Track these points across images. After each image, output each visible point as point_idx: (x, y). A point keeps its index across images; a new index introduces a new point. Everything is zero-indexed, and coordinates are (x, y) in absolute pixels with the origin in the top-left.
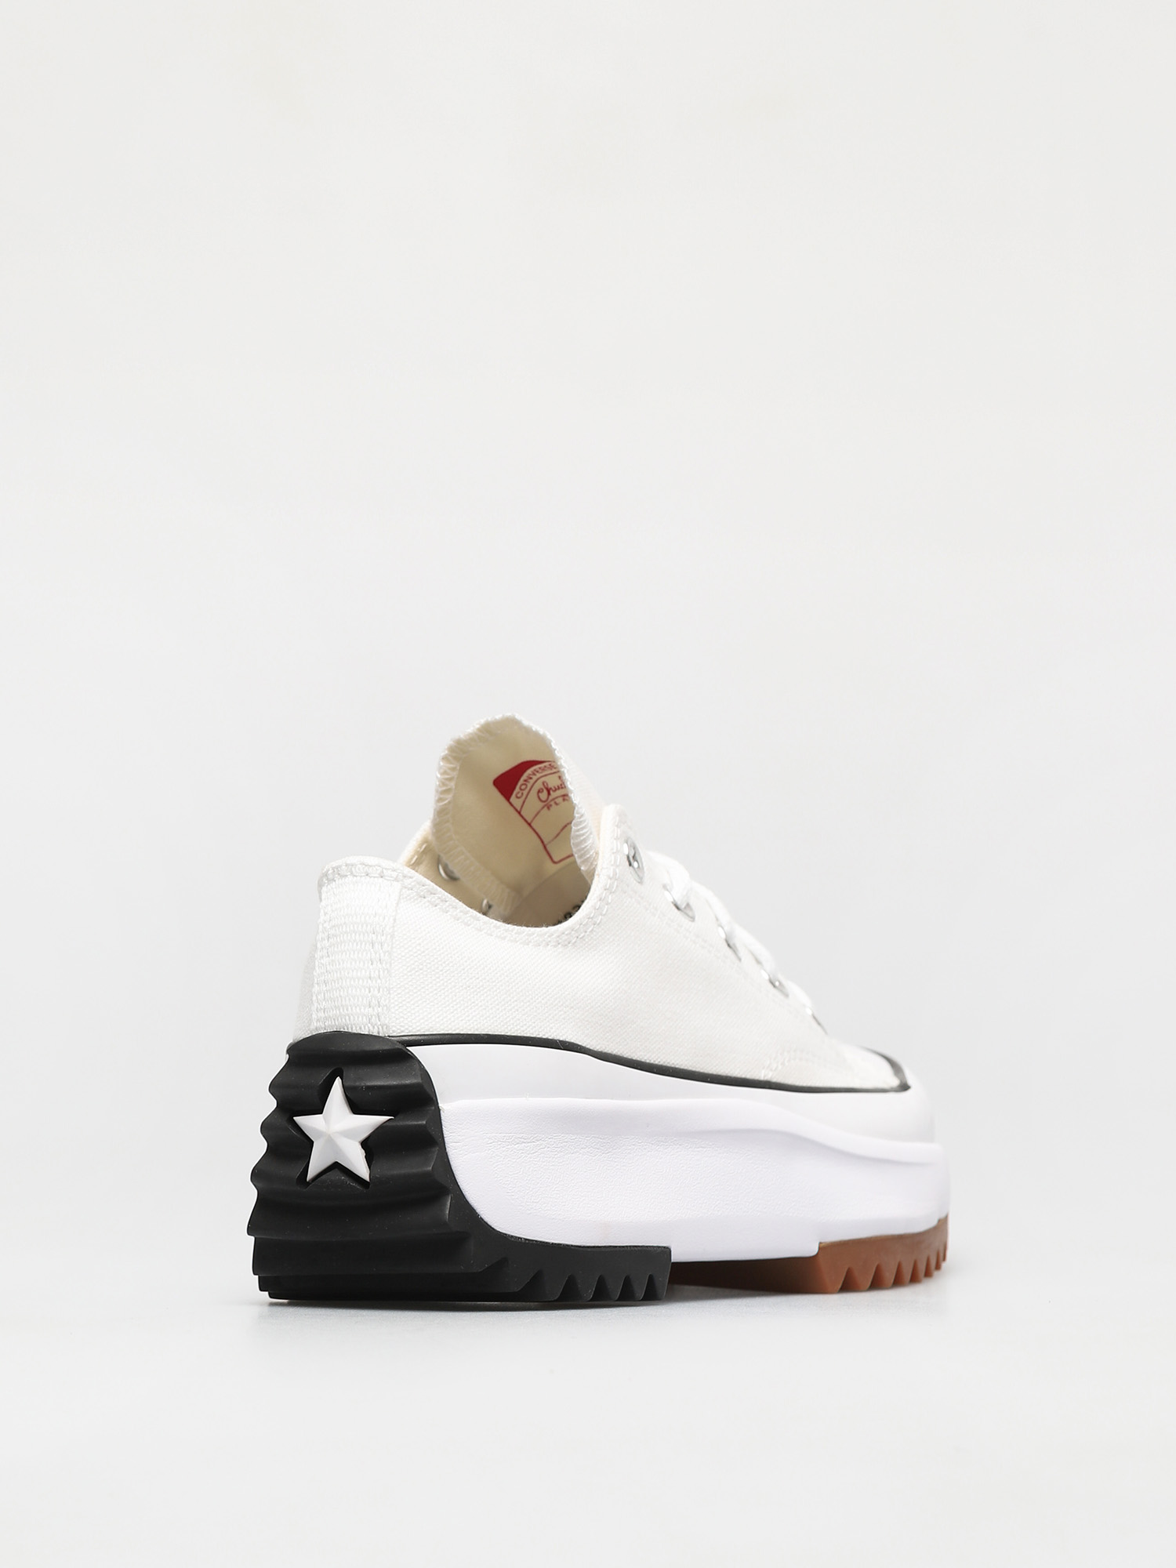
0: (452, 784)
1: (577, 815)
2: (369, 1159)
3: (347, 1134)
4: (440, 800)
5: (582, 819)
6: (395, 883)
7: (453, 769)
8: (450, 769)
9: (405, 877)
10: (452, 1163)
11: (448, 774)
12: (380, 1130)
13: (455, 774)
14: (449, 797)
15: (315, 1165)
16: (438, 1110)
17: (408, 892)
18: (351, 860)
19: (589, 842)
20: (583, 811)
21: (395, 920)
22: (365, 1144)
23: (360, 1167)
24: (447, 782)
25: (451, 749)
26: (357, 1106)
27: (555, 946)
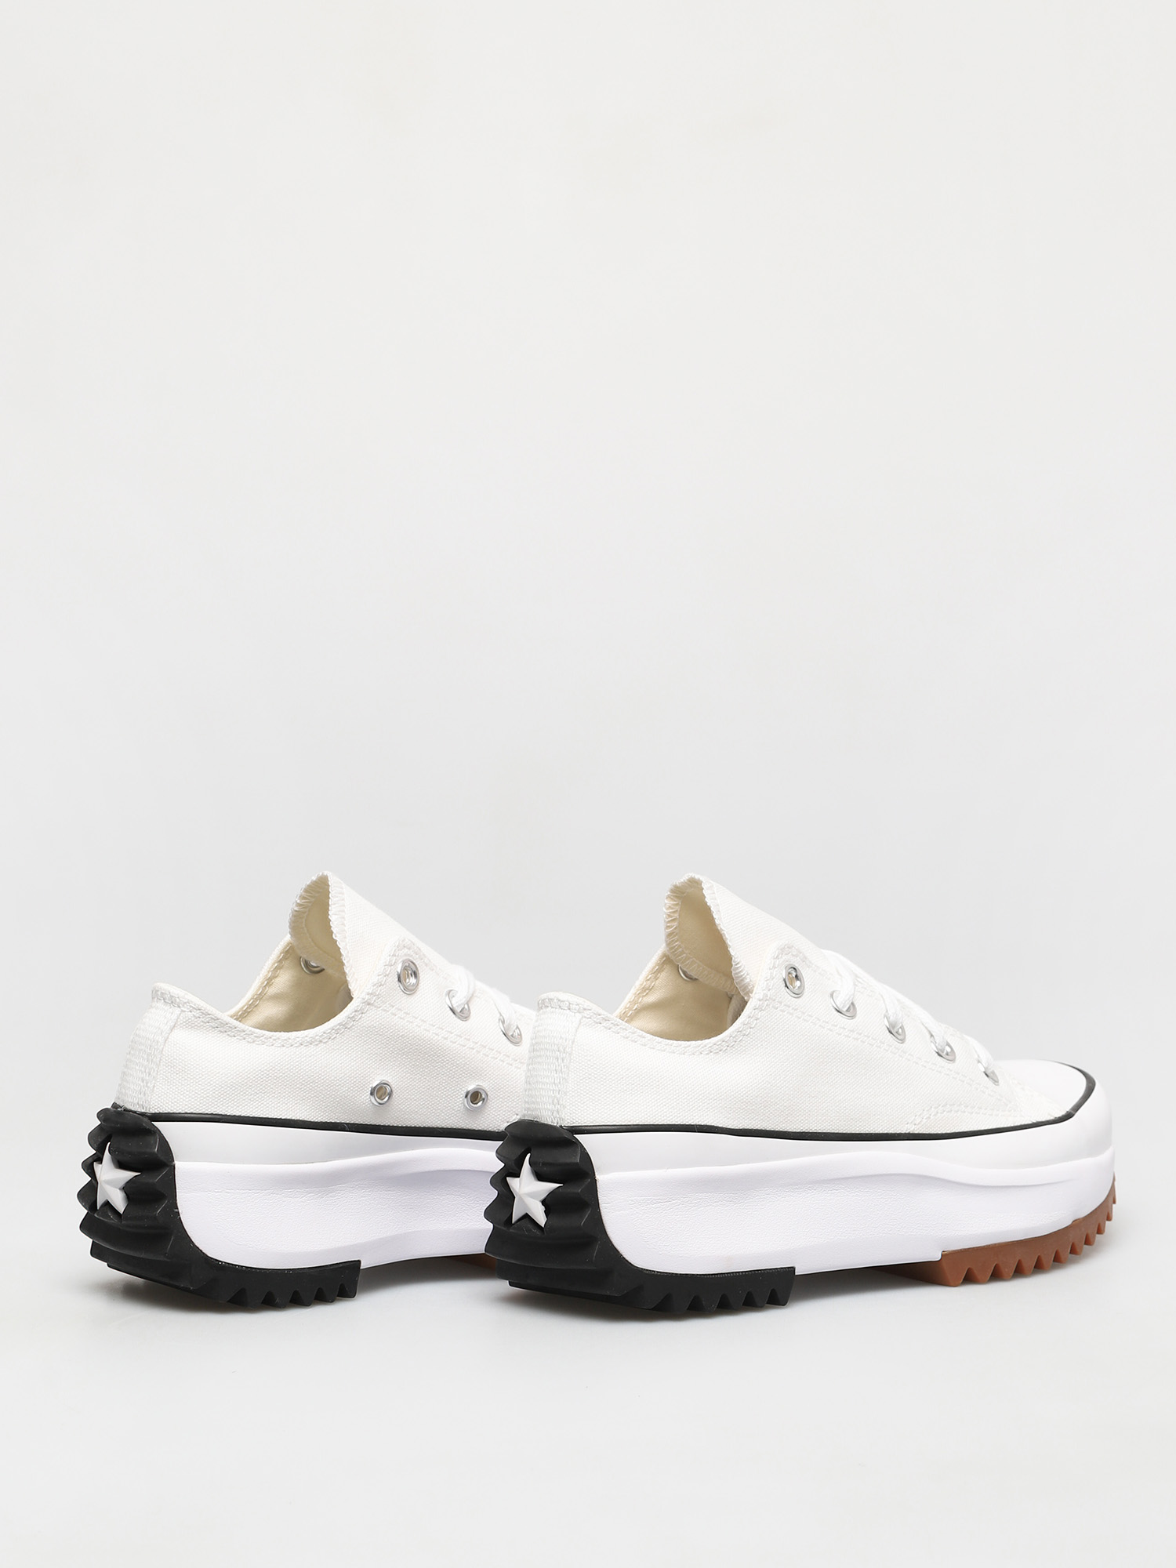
0: (676, 915)
1: (733, 964)
2: (547, 1213)
3: (532, 1195)
4: (668, 927)
5: (738, 966)
6: (577, 1014)
7: (677, 905)
8: (673, 905)
9: (585, 1009)
10: (603, 1218)
11: (672, 909)
12: (552, 1193)
13: (678, 908)
14: (675, 924)
15: (516, 1214)
16: (595, 1182)
17: (587, 1020)
18: (551, 995)
19: (748, 980)
20: (737, 960)
21: (573, 1042)
22: (544, 1202)
23: (541, 1218)
24: (672, 915)
25: (672, 891)
26: (540, 1177)
27: (708, 1054)
